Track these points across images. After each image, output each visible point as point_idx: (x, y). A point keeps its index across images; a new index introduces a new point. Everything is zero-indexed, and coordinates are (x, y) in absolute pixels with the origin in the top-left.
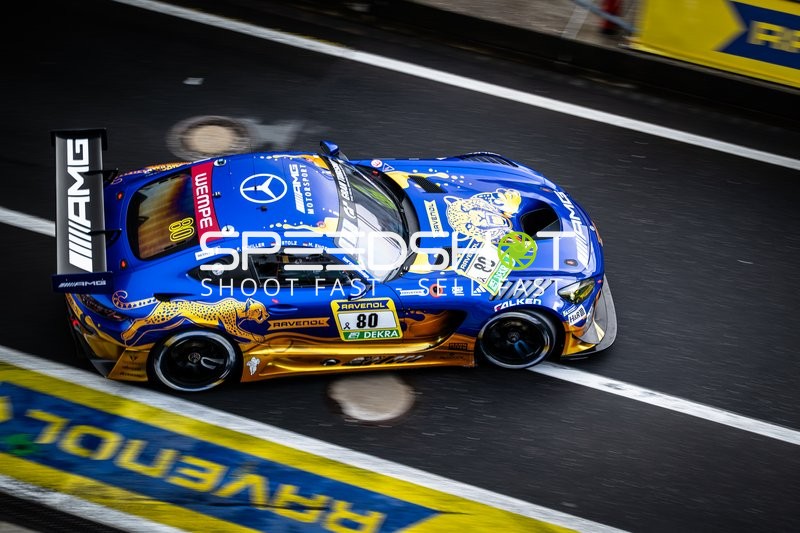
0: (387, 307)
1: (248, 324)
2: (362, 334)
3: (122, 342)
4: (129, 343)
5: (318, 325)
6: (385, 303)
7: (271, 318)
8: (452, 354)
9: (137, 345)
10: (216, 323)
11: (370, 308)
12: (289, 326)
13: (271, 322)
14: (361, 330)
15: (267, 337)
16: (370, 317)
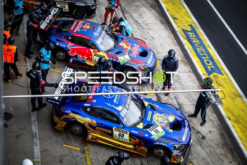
0: (127, 133)
1: (91, 126)
2: (119, 138)
3: (60, 119)
4: (61, 120)
5: (108, 132)
6: (127, 132)
7: (97, 126)
8: (141, 151)
9: (63, 122)
10: (83, 123)
11: (122, 132)
12: (101, 130)
13: (97, 127)
14: (119, 137)
15: (95, 131)
16: (122, 134)
